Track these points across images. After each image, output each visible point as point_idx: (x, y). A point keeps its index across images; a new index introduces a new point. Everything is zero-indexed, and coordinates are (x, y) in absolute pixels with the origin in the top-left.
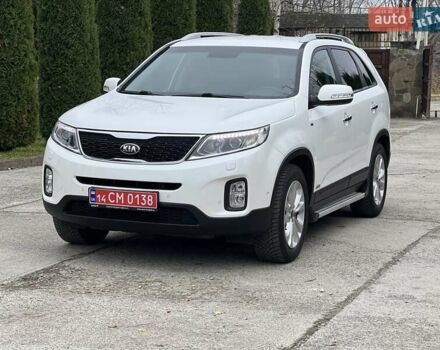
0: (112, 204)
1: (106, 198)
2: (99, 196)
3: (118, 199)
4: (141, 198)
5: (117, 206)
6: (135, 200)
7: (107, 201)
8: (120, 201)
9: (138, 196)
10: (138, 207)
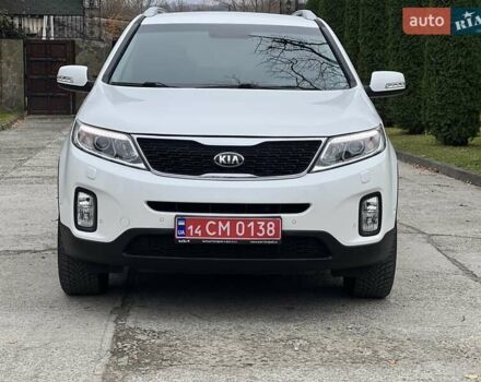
0: (212, 236)
1: (203, 229)
2: (191, 227)
3: (222, 230)
4: (257, 226)
5: (219, 240)
6: (248, 230)
7: (204, 234)
8: (224, 233)
9: (252, 224)
10: (253, 240)
